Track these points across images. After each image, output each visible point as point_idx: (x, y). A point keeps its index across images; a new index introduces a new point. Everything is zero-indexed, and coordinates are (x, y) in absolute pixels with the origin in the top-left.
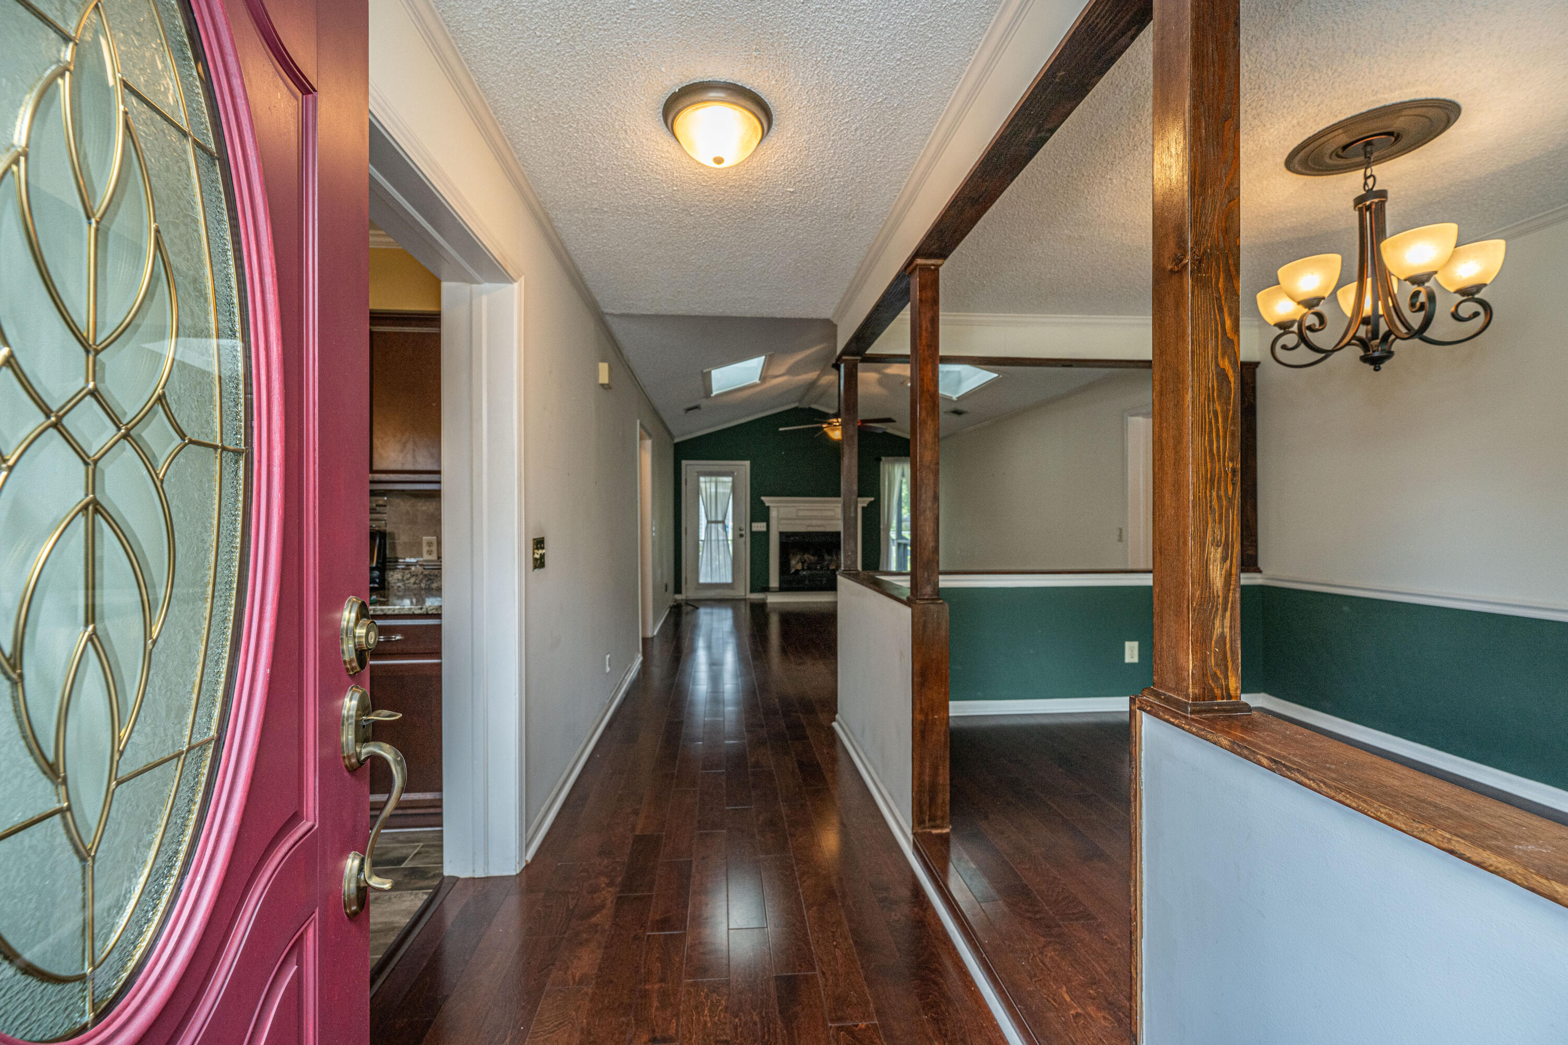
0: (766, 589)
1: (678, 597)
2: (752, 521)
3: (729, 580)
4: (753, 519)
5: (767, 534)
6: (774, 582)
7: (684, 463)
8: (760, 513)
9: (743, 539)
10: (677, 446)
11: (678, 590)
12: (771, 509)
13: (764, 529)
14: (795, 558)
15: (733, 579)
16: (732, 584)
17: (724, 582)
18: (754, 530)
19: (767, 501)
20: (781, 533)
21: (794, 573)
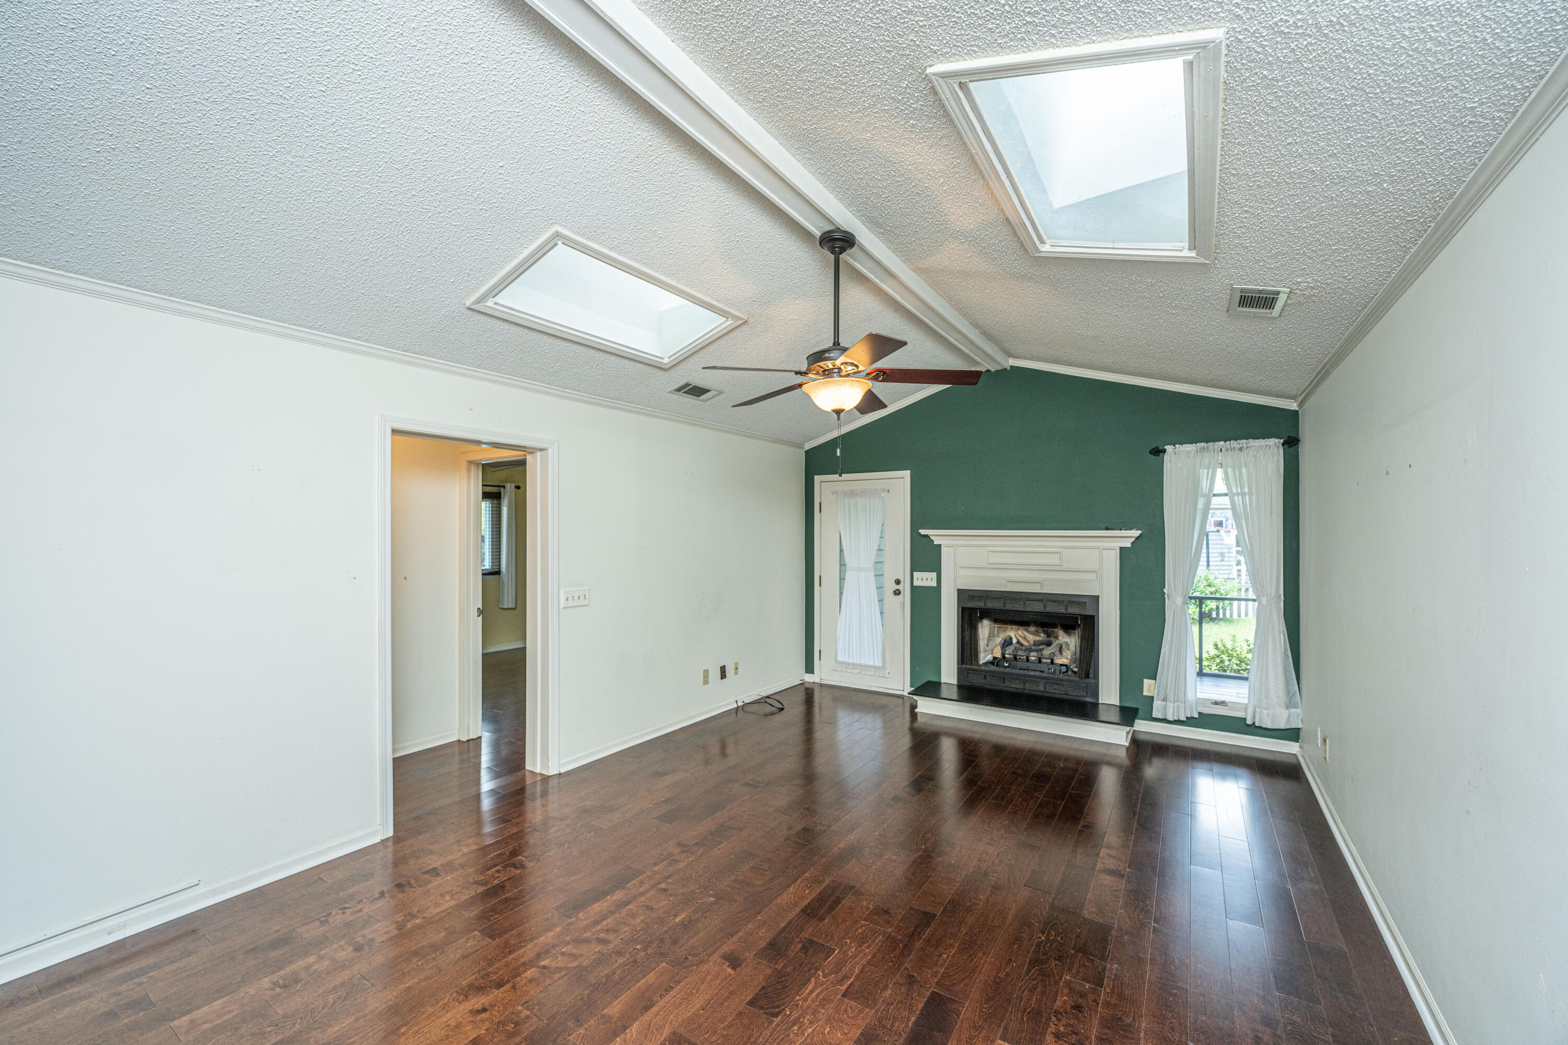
0: (935, 691)
1: (808, 678)
2: (913, 570)
3: (879, 662)
4: (914, 568)
5: (936, 592)
6: (949, 674)
7: (817, 478)
8: (925, 556)
9: (900, 597)
10: (809, 453)
11: (809, 669)
12: (943, 549)
13: (934, 584)
14: (991, 636)
15: (884, 661)
16: (883, 667)
17: (872, 663)
18: (916, 583)
19: (937, 536)
20: (959, 590)
21: (985, 664)
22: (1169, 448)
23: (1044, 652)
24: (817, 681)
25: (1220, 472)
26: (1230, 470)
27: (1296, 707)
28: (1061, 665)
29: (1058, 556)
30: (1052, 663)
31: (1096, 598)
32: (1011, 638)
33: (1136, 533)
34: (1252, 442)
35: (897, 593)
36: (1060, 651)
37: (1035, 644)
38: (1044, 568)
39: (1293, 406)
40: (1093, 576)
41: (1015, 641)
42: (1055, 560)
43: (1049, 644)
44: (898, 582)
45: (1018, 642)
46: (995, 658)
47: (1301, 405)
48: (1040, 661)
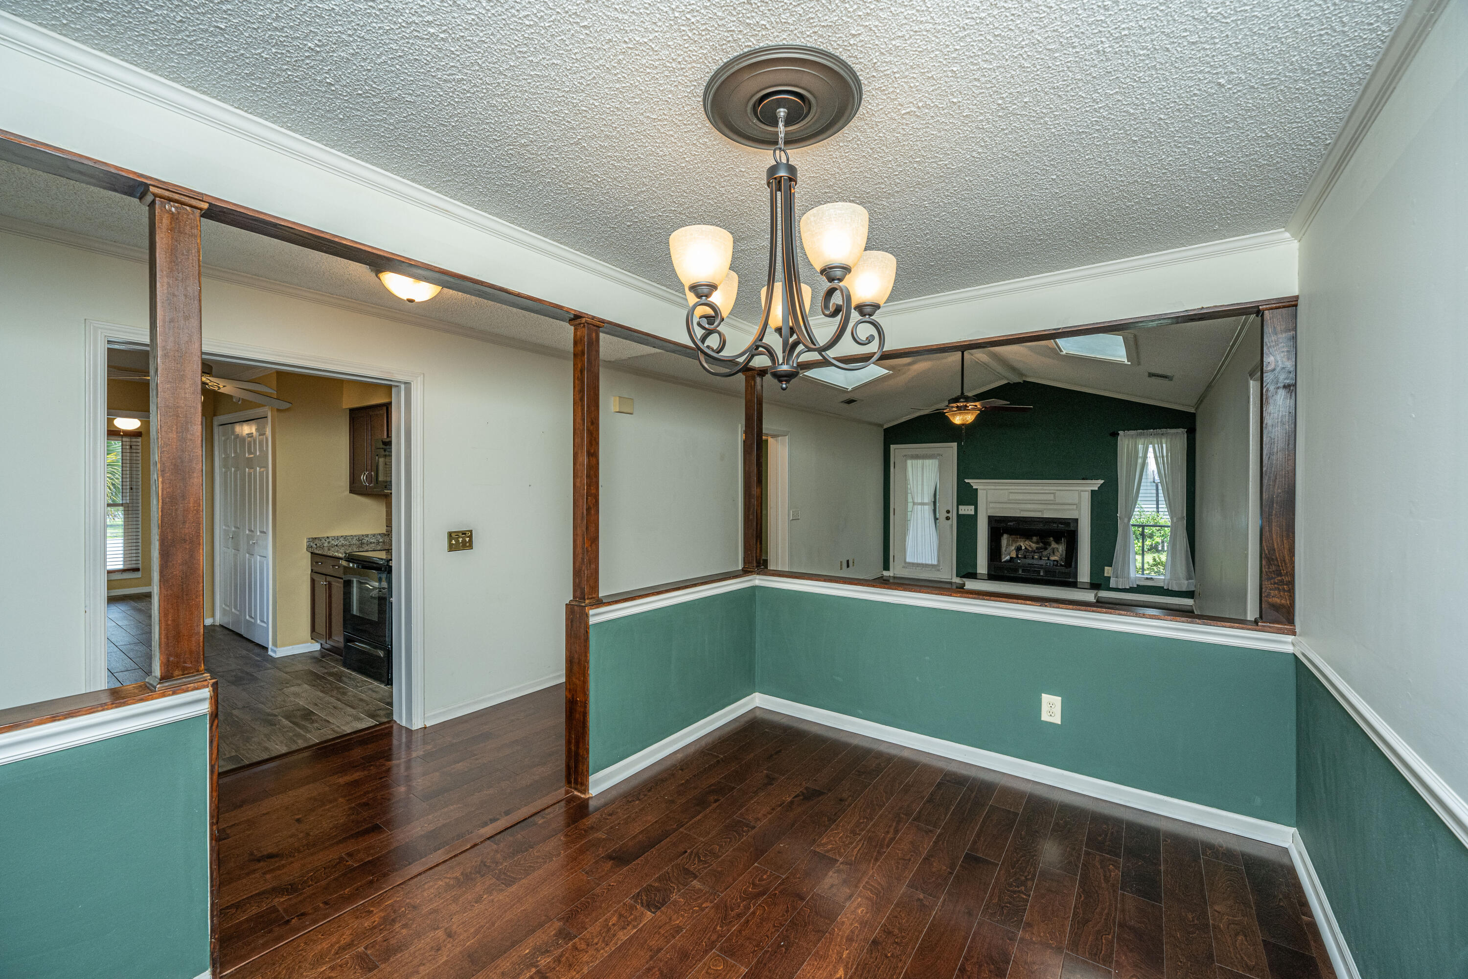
0: (973, 576)
1: (886, 573)
2: (959, 504)
3: (935, 562)
4: (961, 502)
5: (974, 518)
6: (982, 567)
7: (892, 447)
8: (967, 495)
9: (949, 522)
10: (886, 431)
11: (886, 567)
12: (980, 493)
13: (973, 513)
14: (1008, 545)
15: (939, 561)
16: (938, 565)
17: (930, 563)
18: (960, 513)
19: (975, 483)
20: (989, 517)
21: (1005, 562)
22: (1121, 433)
23: (1044, 553)
24: (892, 575)
25: (1151, 449)
26: (1156, 446)
27: (1192, 579)
28: (1054, 561)
29: (1052, 495)
30: (1048, 559)
31: (1076, 520)
32: (1021, 546)
33: (1102, 481)
34: (1169, 430)
35: (948, 518)
36: (1053, 552)
37: (1037, 548)
38: (1043, 502)
39: (1193, 411)
40: (1075, 507)
41: (1023, 548)
42: (1051, 497)
43: (1046, 549)
44: (948, 512)
45: (1026, 548)
46: (1011, 558)
47: (1197, 409)
48: (1041, 559)
